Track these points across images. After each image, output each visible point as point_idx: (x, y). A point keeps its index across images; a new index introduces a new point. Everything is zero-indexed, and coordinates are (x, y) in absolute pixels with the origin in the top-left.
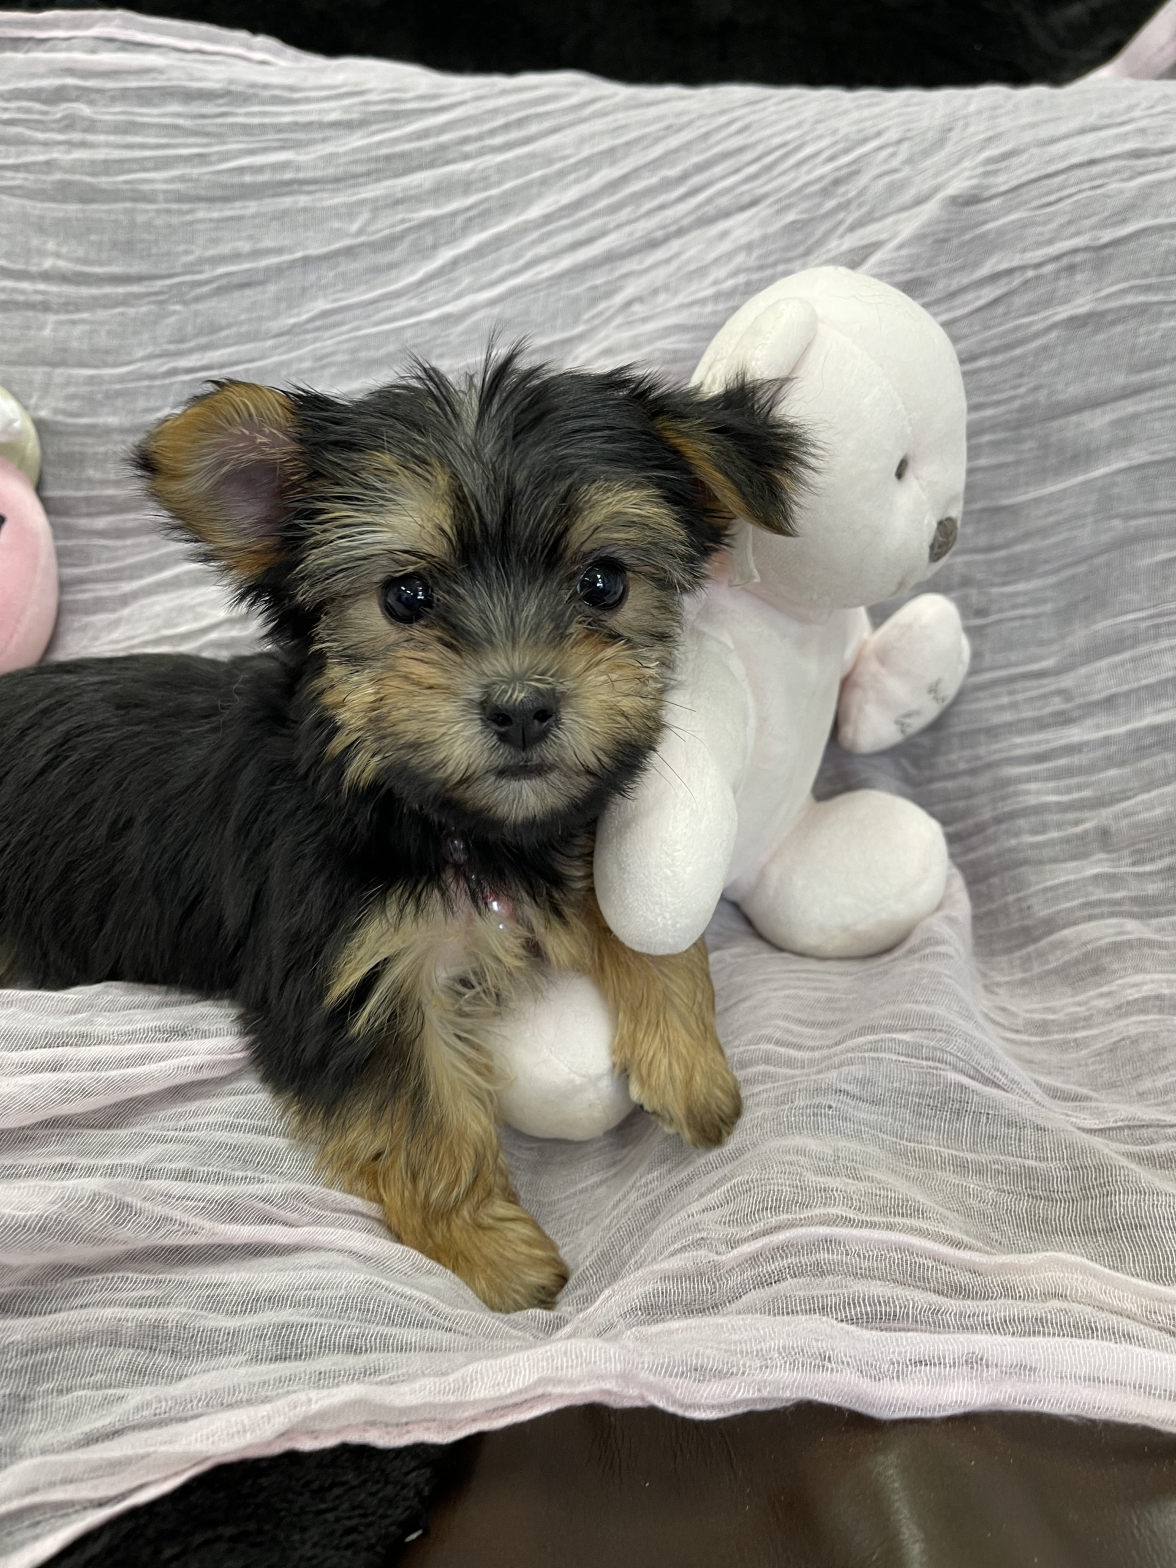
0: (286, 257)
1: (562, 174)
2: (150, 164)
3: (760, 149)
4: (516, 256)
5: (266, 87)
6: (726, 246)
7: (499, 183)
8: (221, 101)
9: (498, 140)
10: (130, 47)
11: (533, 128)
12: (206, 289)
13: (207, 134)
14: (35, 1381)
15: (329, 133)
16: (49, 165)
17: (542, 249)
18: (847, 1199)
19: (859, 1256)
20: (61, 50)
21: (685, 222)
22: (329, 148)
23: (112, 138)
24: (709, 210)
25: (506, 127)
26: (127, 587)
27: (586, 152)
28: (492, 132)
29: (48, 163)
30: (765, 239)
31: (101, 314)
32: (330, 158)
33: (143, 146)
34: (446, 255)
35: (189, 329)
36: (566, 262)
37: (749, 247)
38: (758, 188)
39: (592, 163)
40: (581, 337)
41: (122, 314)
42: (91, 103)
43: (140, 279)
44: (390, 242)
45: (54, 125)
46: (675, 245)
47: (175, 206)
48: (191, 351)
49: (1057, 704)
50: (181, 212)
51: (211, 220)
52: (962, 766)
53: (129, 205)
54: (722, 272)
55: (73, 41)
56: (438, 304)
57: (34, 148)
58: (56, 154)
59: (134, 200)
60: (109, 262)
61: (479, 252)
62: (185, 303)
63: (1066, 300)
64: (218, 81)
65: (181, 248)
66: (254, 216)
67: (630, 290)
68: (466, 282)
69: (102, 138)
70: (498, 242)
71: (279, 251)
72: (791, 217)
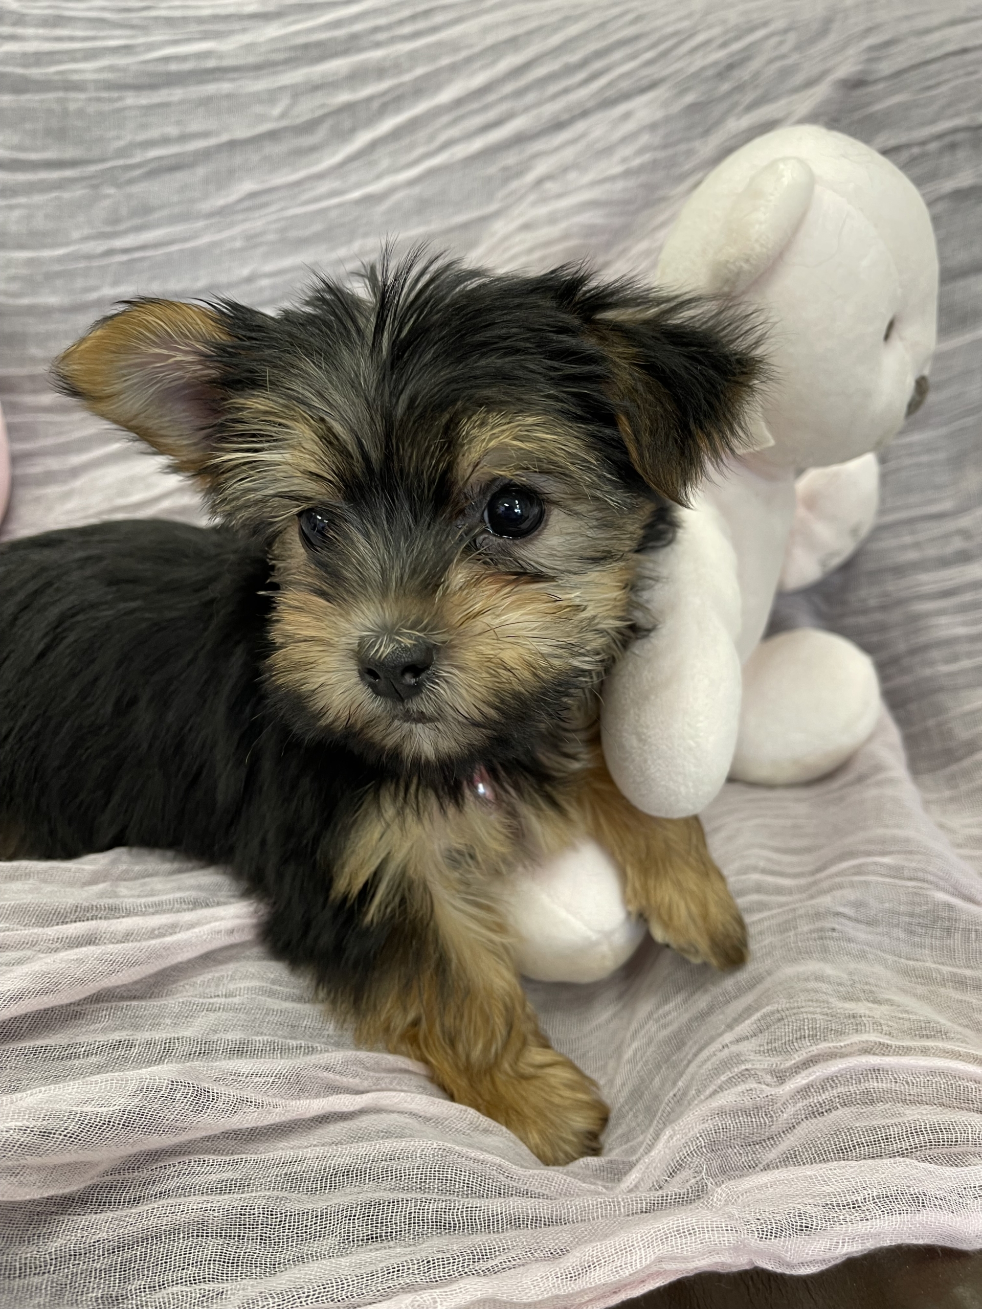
0: (212, 141)
1: (469, 60)
2: (80, 56)
3: (655, 37)
4: (431, 138)
6: (629, 126)
7: (410, 69)
9: (407, 29)
11: (439, 19)
12: (137, 173)
13: (133, 27)
14: (126, 1280)
15: (247, 24)
17: (454, 132)
18: (877, 1025)
19: (908, 1083)
21: (590, 104)
22: (247, 38)
23: (41, 31)
24: (610, 93)
25: (413, 18)
26: (76, 460)
27: (490, 40)
28: (401, 22)
30: (667, 119)
31: (38, 199)
32: (250, 47)
33: (72, 39)
34: (363, 138)
35: (124, 211)
36: (478, 144)
37: (653, 127)
38: (655, 72)
39: (496, 50)
40: (496, 215)
41: (56, 198)
43: (73, 163)
44: (310, 126)
46: (580, 126)
47: (105, 94)
48: (126, 232)
49: (958, 544)
50: (111, 100)
51: (140, 107)
52: (873, 602)
53: (61, 94)
54: (627, 150)
56: (358, 185)
59: (66, 89)
60: (44, 148)
61: (396, 134)
62: (118, 186)
63: (949, 174)
65: (112, 133)
66: (182, 102)
67: (541, 168)
68: (385, 163)
69: (30, 31)
70: (413, 125)
71: (205, 135)
72: (690, 98)
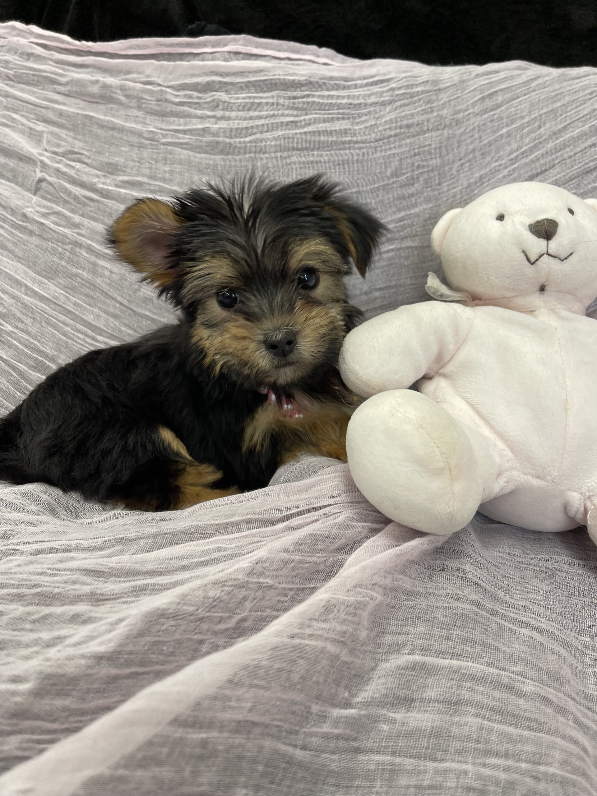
2: (264, 129)
5: (331, 78)
8: (303, 88)
10: (248, 57)
13: (298, 109)
16: (205, 131)
20: (208, 60)
29: (203, 130)
42: (228, 92)
45: (206, 106)
47: (279, 154)
50: (283, 158)
51: (300, 163)
53: (252, 155)
55: (216, 54)
57: (195, 120)
58: (208, 124)
59: (255, 152)
64: (303, 75)
